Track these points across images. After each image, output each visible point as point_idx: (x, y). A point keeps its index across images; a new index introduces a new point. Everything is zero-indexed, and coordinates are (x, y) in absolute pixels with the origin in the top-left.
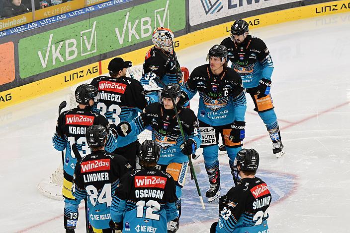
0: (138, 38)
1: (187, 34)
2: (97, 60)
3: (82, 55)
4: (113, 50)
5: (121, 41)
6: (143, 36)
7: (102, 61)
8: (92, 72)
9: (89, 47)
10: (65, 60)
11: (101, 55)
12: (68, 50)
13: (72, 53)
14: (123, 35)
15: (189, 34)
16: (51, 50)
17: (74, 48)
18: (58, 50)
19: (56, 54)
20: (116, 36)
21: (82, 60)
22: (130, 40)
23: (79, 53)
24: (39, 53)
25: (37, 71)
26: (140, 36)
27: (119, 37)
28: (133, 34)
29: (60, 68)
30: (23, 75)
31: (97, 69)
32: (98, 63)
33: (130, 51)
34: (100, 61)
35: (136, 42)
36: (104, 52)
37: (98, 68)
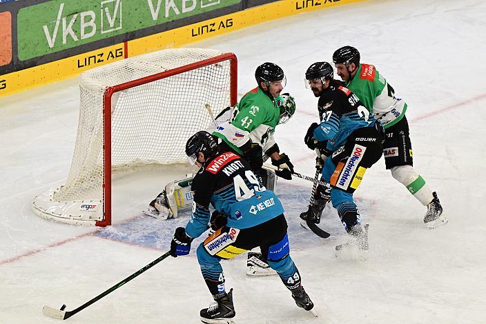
0: (178, 13)
1: (243, 9)
2: (122, 40)
3: (102, 32)
4: (144, 27)
5: (155, 16)
6: (184, 11)
7: (128, 42)
8: (115, 56)
9: (112, 23)
10: (79, 38)
11: (127, 33)
12: (83, 26)
13: (88, 30)
14: (158, 8)
15: (246, 11)
16: (61, 25)
17: (92, 23)
18: (71, 24)
19: (68, 30)
20: (148, 10)
21: (101, 40)
22: (167, 16)
23: (98, 30)
24: (45, 28)
25: (41, 52)
26: (180, 10)
27: (152, 11)
28: (171, 7)
29: (72, 48)
30: (23, 56)
31: (121, 52)
32: (123, 44)
33: (167, 30)
34: (125, 41)
35: (175, 18)
36: (132, 30)
37: (123, 50)
